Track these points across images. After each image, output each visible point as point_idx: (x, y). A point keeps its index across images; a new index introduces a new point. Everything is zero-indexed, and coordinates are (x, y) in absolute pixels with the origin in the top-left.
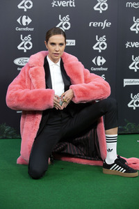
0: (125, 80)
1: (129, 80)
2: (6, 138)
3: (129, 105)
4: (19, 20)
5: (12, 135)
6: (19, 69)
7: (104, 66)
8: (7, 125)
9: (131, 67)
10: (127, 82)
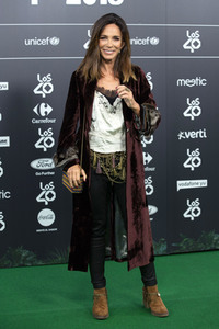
0: (179, 182)
1: (184, 182)
2: (23, 266)
3: (185, 215)
4: (35, 110)
5: (31, 262)
6: (37, 174)
7: (150, 165)
8: (25, 248)
9: (186, 165)
10: (182, 185)
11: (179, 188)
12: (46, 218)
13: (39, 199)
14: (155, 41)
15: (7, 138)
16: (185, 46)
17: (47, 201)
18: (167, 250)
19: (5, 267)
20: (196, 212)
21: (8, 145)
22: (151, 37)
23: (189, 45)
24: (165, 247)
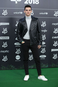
0: (52, 49)
1: (53, 49)
2: (12, 70)
5: (14, 69)
6: (16, 46)
7: (45, 45)
8: (12, 65)
9: (54, 45)
10: (53, 50)
11: (52, 51)
12: (18, 58)
13: (16, 53)
14: (47, 13)
15: (9, 37)
16: (54, 15)
17: (18, 53)
18: (48, 67)
19: (7, 70)
20: (56, 57)
21: (9, 39)
22: (46, 12)
23: (55, 15)
24: (48, 66)
